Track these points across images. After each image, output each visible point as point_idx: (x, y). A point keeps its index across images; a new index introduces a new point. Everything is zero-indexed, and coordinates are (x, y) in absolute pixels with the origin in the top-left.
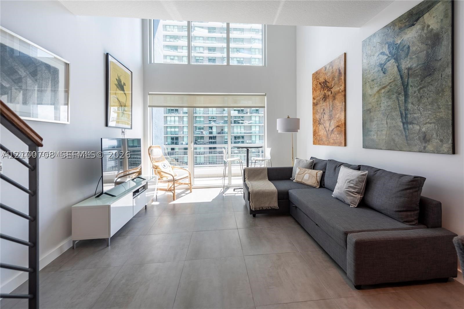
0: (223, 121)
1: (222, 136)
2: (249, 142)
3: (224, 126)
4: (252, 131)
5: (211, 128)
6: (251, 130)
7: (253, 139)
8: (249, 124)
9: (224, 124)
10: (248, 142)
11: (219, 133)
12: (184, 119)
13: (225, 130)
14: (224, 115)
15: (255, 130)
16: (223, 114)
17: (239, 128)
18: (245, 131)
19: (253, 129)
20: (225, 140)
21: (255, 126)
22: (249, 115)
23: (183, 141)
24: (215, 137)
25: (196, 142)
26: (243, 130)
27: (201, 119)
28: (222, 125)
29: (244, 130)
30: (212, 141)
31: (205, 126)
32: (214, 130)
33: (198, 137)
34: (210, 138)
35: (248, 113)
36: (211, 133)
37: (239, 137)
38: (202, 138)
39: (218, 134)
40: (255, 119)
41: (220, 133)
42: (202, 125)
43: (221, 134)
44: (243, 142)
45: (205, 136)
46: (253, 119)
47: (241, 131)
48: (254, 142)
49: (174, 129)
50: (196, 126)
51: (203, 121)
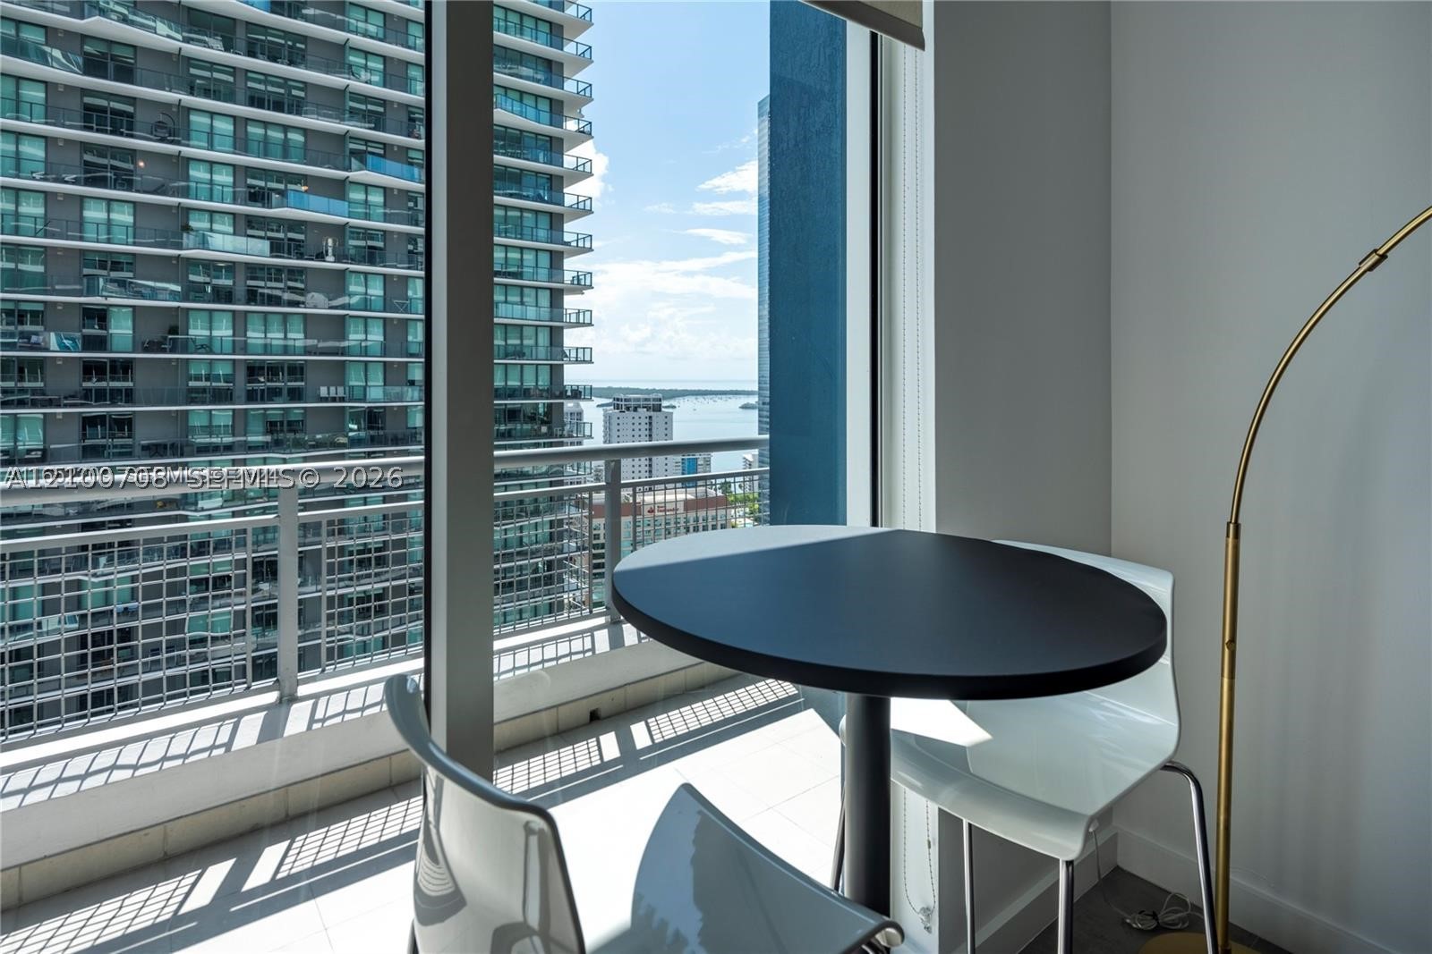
0: (178, 288)
1: (170, 359)
2: (333, 394)
3: (188, 309)
4: (346, 344)
5: (100, 316)
6: (343, 337)
7: (355, 381)
8: (331, 308)
9: (186, 299)
10: (323, 391)
11: (152, 347)
13: (192, 332)
14: (183, 253)
15: (362, 337)
16: (179, 246)
17: (275, 323)
18: (310, 342)
19: (355, 337)
20: (192, 384)
21: (366, 318)
22: (330, 263)
24: (124, 368)
26: (297, 337)
28: (172, 305)
29: (306, 337)
30: (103, 384)
31: (56, 304)
32: (121, 329)
34: (90, 369)
35: (330, 258)
36: (100, 343)
37: (273, 370)
38: (33, 367)
39: (146, 350)
40: (361, 289)
41: (160, 343)
42: (31, 299)
43: (164, 351)
44: (295, 395)
46: (355, 287)
47: (290, 343)
48: (358, 393)
51: (44, 272)
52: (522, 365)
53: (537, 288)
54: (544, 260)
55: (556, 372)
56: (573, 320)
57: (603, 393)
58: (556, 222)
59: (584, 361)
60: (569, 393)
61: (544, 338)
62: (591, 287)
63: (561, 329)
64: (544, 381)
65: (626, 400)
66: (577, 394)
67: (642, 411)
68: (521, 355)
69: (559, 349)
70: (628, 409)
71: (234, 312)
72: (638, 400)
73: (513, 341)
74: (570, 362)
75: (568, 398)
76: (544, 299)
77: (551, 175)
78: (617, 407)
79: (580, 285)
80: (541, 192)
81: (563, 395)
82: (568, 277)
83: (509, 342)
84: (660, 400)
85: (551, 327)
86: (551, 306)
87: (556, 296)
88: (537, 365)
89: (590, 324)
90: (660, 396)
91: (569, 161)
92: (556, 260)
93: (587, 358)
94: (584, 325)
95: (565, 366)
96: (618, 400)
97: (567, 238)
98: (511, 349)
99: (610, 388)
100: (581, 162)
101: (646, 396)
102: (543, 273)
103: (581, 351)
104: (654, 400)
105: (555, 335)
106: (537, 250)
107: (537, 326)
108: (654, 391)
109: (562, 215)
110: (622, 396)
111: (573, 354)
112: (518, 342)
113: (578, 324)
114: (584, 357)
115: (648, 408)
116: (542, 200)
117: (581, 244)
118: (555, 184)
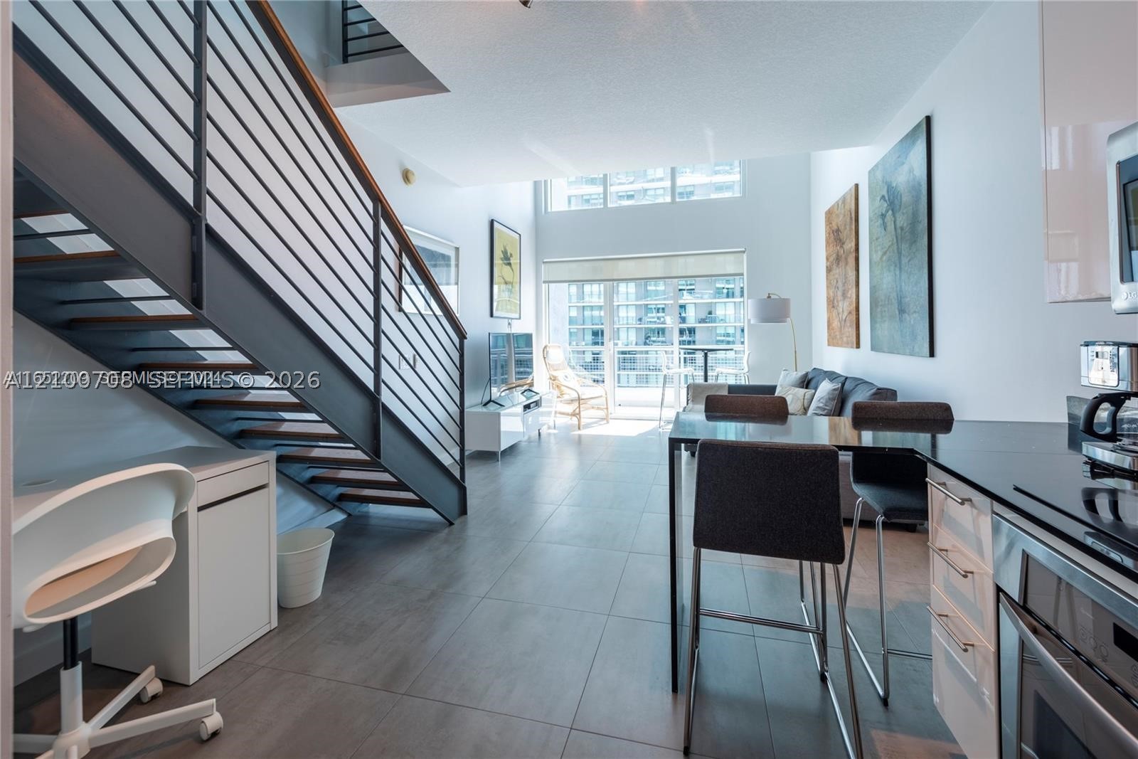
0: (712, 292)
1: (709, 327)
5: (683, 307)
9: (715, 298)
11: (703, 321)
12: (620, 289)
13: (717, 313)
23: (619, 339)
24: (692, 331)
25: (648, 341)
27: (658, 288)
28: (710, 301)
31: (668, 304)
32: (691, 314)
33: (653, 330)
36: (683, 320)
38: (661, 332)
39: (700, 322)
41: (705, 319)
42: (660, 303)
43: (706, 322)
45: (668, 327)
49: (598, 312)
50: (647, 305)
51: (664, 291)
71: (735, 302)
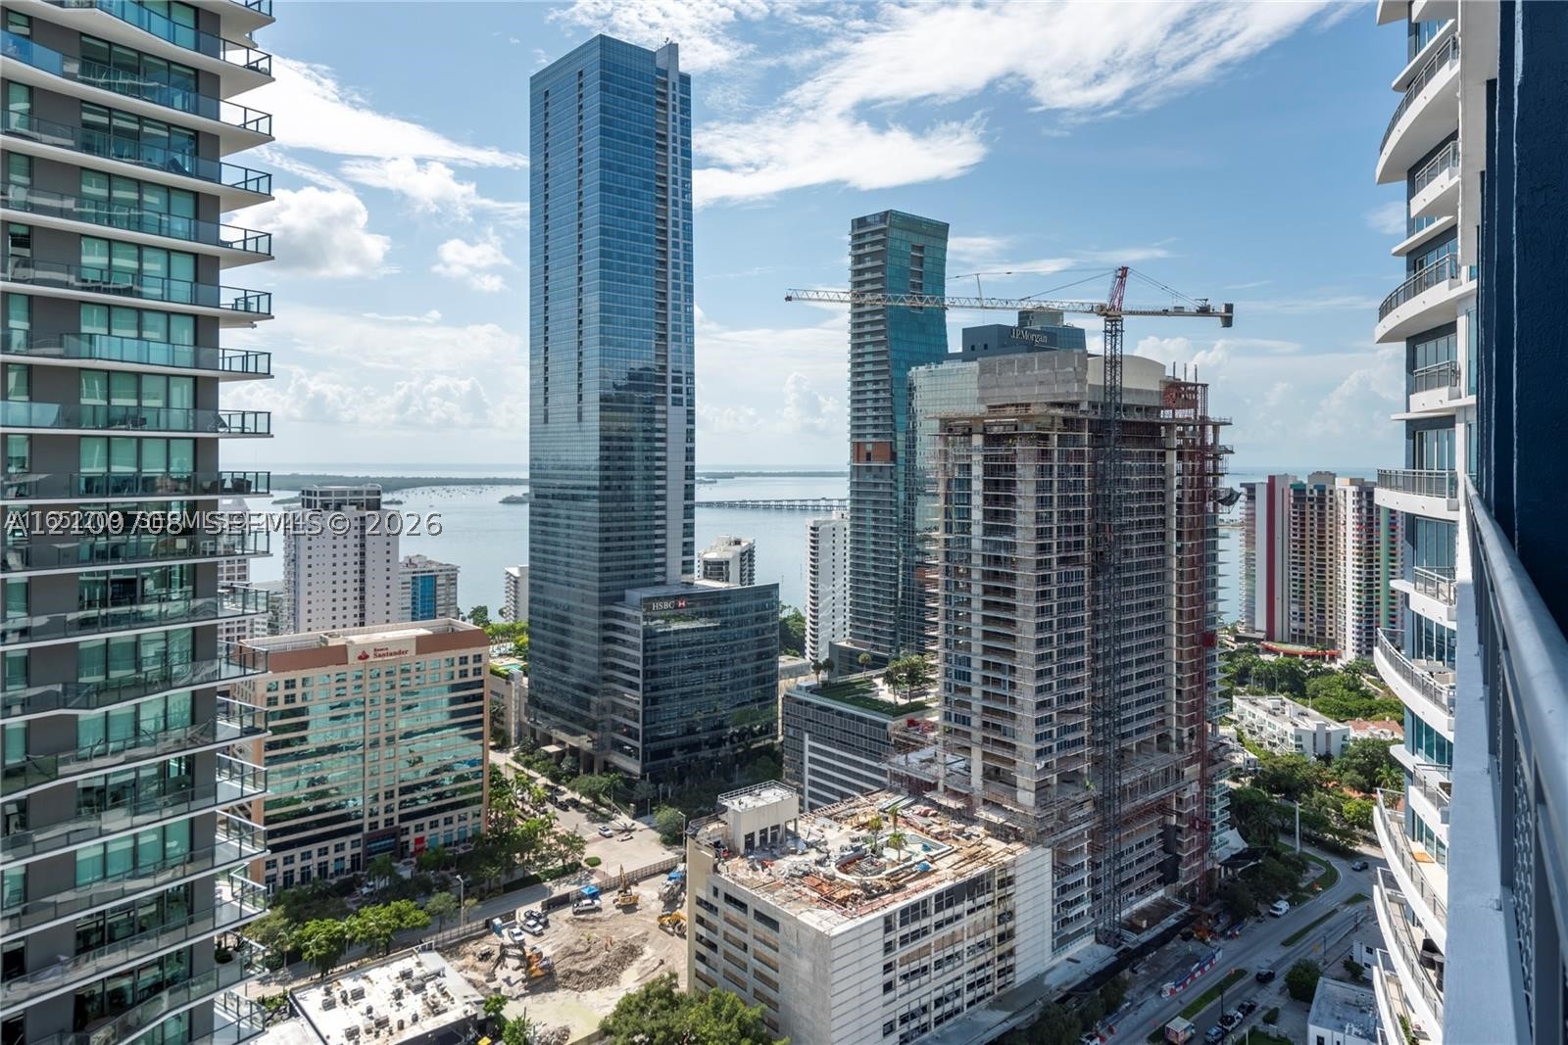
52: (140, 439)
53: (169, 314)
54: (183, 268)
55: (204, 451)
56: (237, 366)
57: (289, 483)
58: (206, 209)
59: (256, 434)
60: (228, 485)
61: (182, 395)
62: (269, 316)
63: (215, 381)
64: (182, 463)
65: (322, 494)
66: (242, 487)
67: (350, 511)
68: (138, 422)
69: (210, 414)
70: (326, 506)
72: (343, 493)
73: (123, 401)
74: (231, 435)
75: (228, 492)
76: (184, 333)
77: (197, 132)
78: (308, 504)
79: (249, 313)
80: (179, 157)
81: (217, 487)
82: (227, 298)
83: (115, 402)
84: (379, 493)
85: (195, 378)
86: (196, 343)
87: (205, 330)
88: (168, 439)
89: (268, 375)
90: (379, 487)
91: (230, 113)
92: (206, 269)
93: (262, 428)
94: (256, 375)
95: (221, 441)
96: (309, 493)
97: (226, 234)
98: (118, 414)
99: (294, 476)
100: (251, 116)
101: (356, 488)
102: (181, 289)
103: (250, 419)
104: (369, 493)
105: (204, 392)
106: (169, 251)
107: (168, 376)
108: (367, 480)
109: (216, 199)
110: (316, 488)
111: (236, 422)
112: (133, 402)
113: (245, 375)
114: (255, 427)
115: (359, 506)
116: (180, 170)
117: (251, 246)
118: (204, 147)
